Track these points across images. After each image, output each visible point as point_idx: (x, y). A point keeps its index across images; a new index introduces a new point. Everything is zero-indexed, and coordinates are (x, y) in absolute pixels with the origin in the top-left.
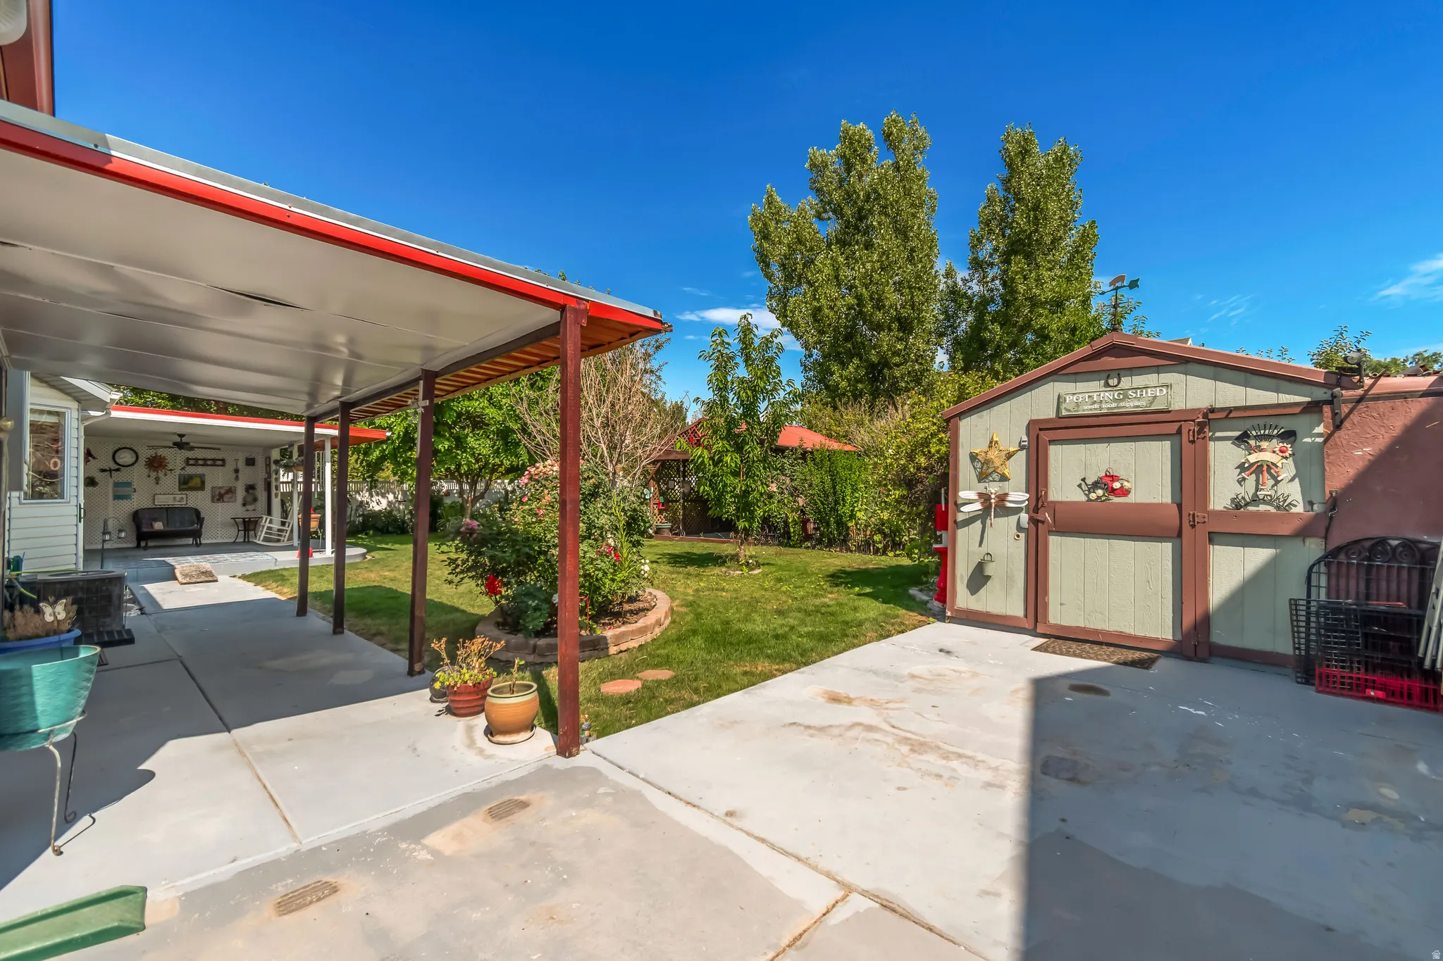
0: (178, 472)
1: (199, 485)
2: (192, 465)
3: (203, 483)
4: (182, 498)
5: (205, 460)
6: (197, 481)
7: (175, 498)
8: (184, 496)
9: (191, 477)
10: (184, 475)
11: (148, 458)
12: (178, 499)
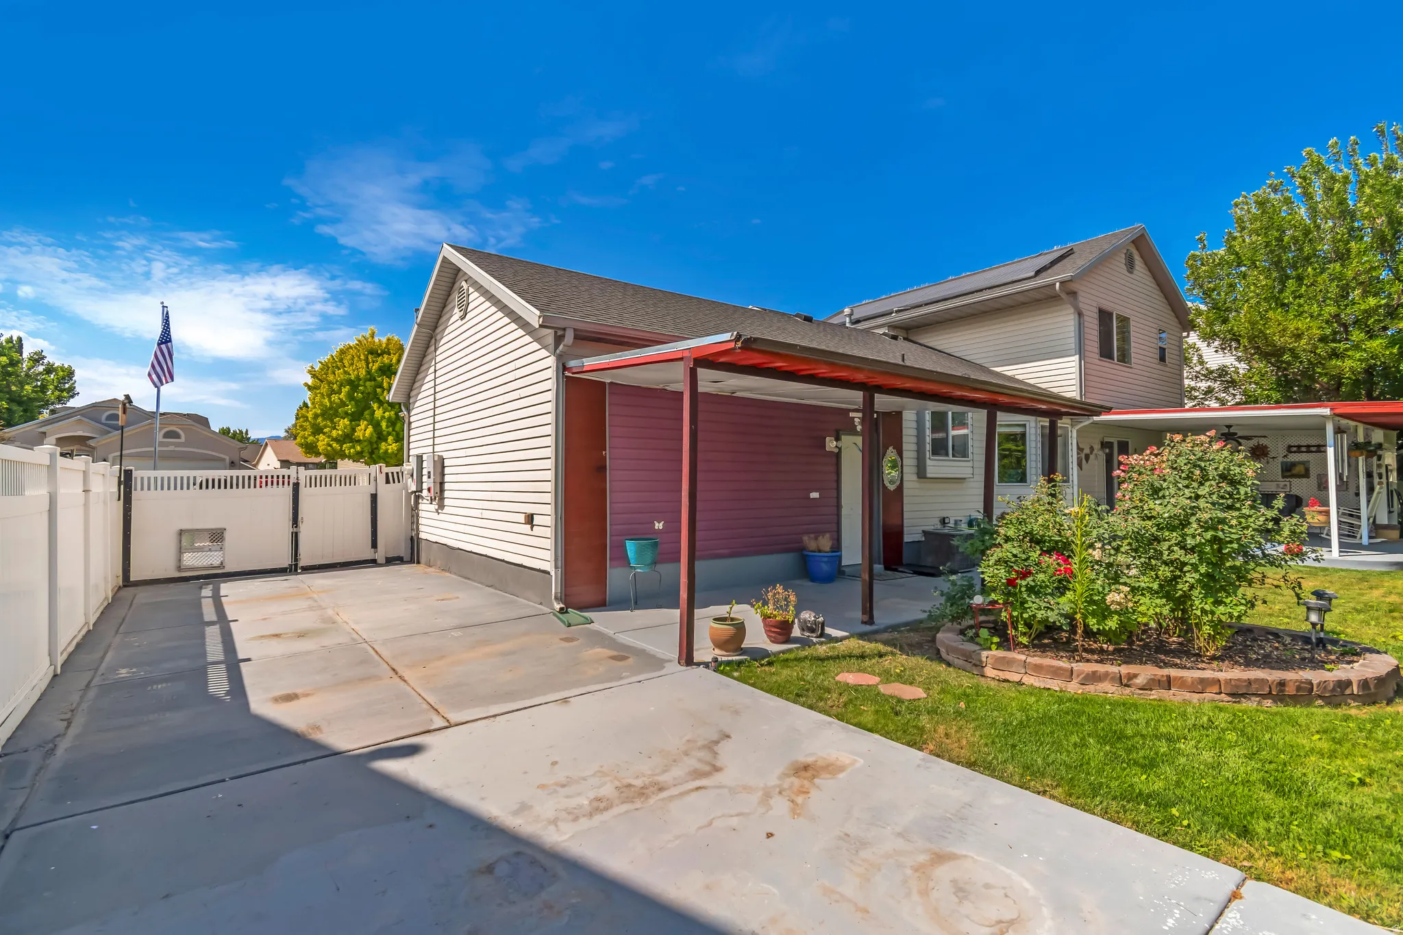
0: (1281, 459)
1: (1303, 472)
2: (1295, 452)
3: (1307, 470)
4: (1286, 485)
5: (1308, 446)
6: (1299, 469)
7: (1278, 485)
8: (1288, 484)
9: (1294, 464)
10: (1287, 463)
11: (1251, 448)
12: (1281, 486)
